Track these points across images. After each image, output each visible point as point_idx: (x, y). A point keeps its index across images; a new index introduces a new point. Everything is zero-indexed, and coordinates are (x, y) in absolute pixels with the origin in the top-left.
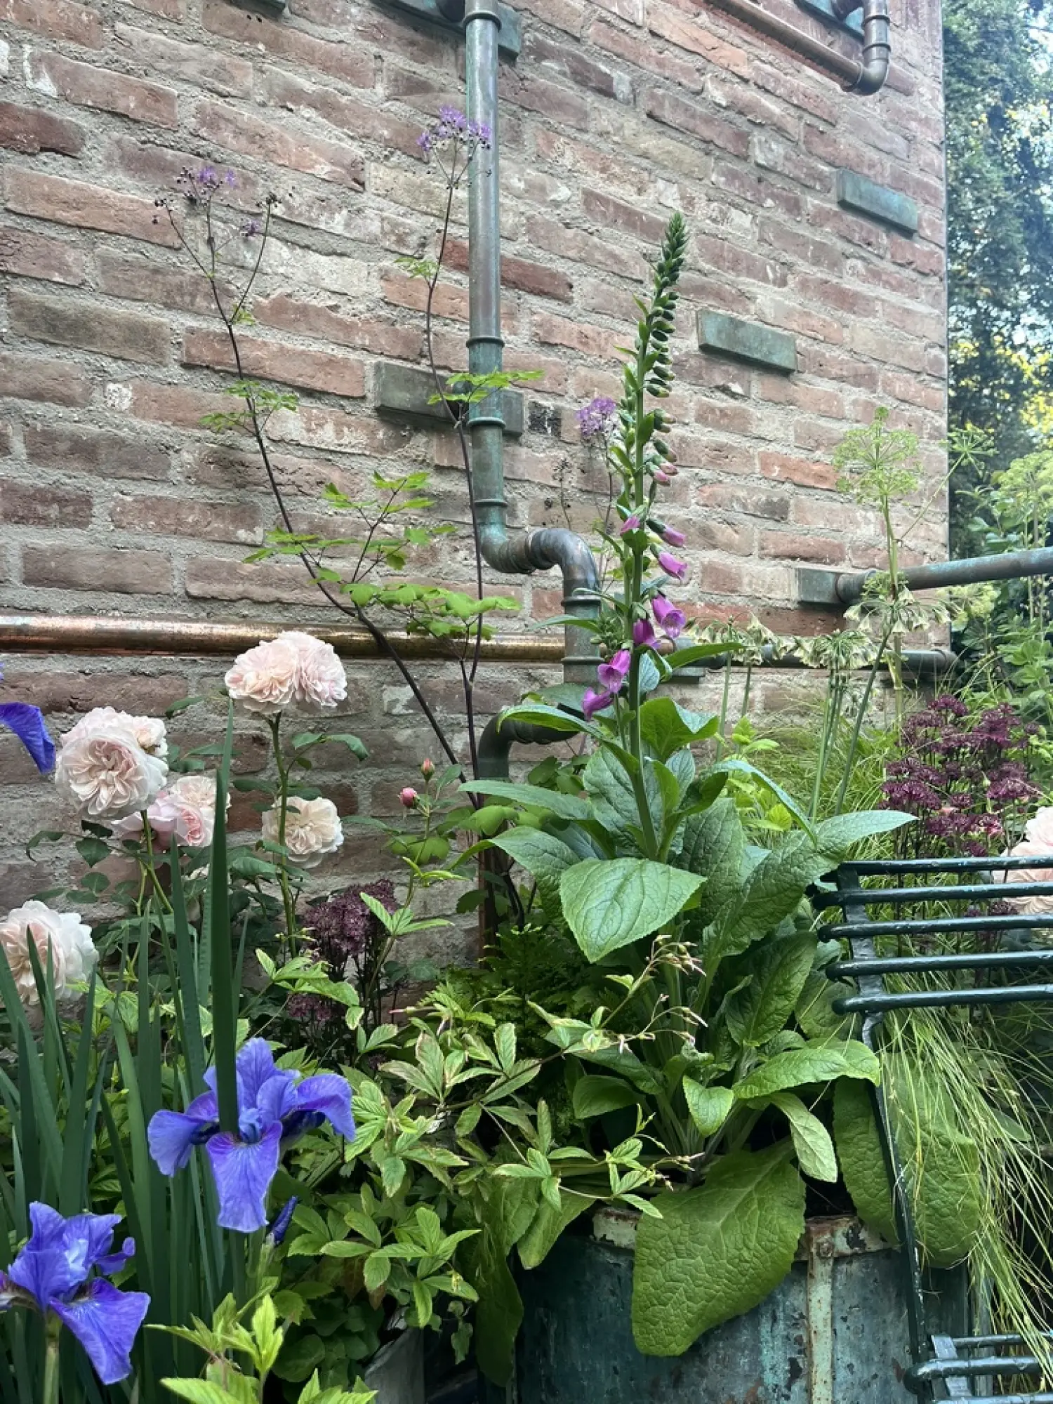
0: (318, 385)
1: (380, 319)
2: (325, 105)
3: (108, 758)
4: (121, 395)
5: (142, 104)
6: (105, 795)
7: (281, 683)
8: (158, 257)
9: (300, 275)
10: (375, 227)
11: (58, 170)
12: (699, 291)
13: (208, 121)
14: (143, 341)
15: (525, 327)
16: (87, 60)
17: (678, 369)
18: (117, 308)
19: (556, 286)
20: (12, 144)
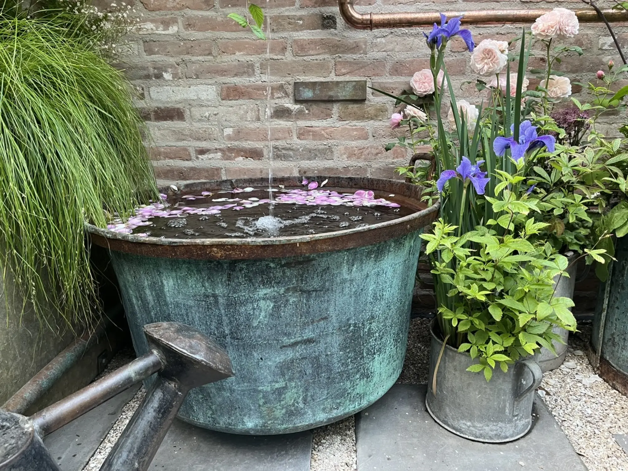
3: (488, 54)
6: (486, 67)
7: (552, 27)
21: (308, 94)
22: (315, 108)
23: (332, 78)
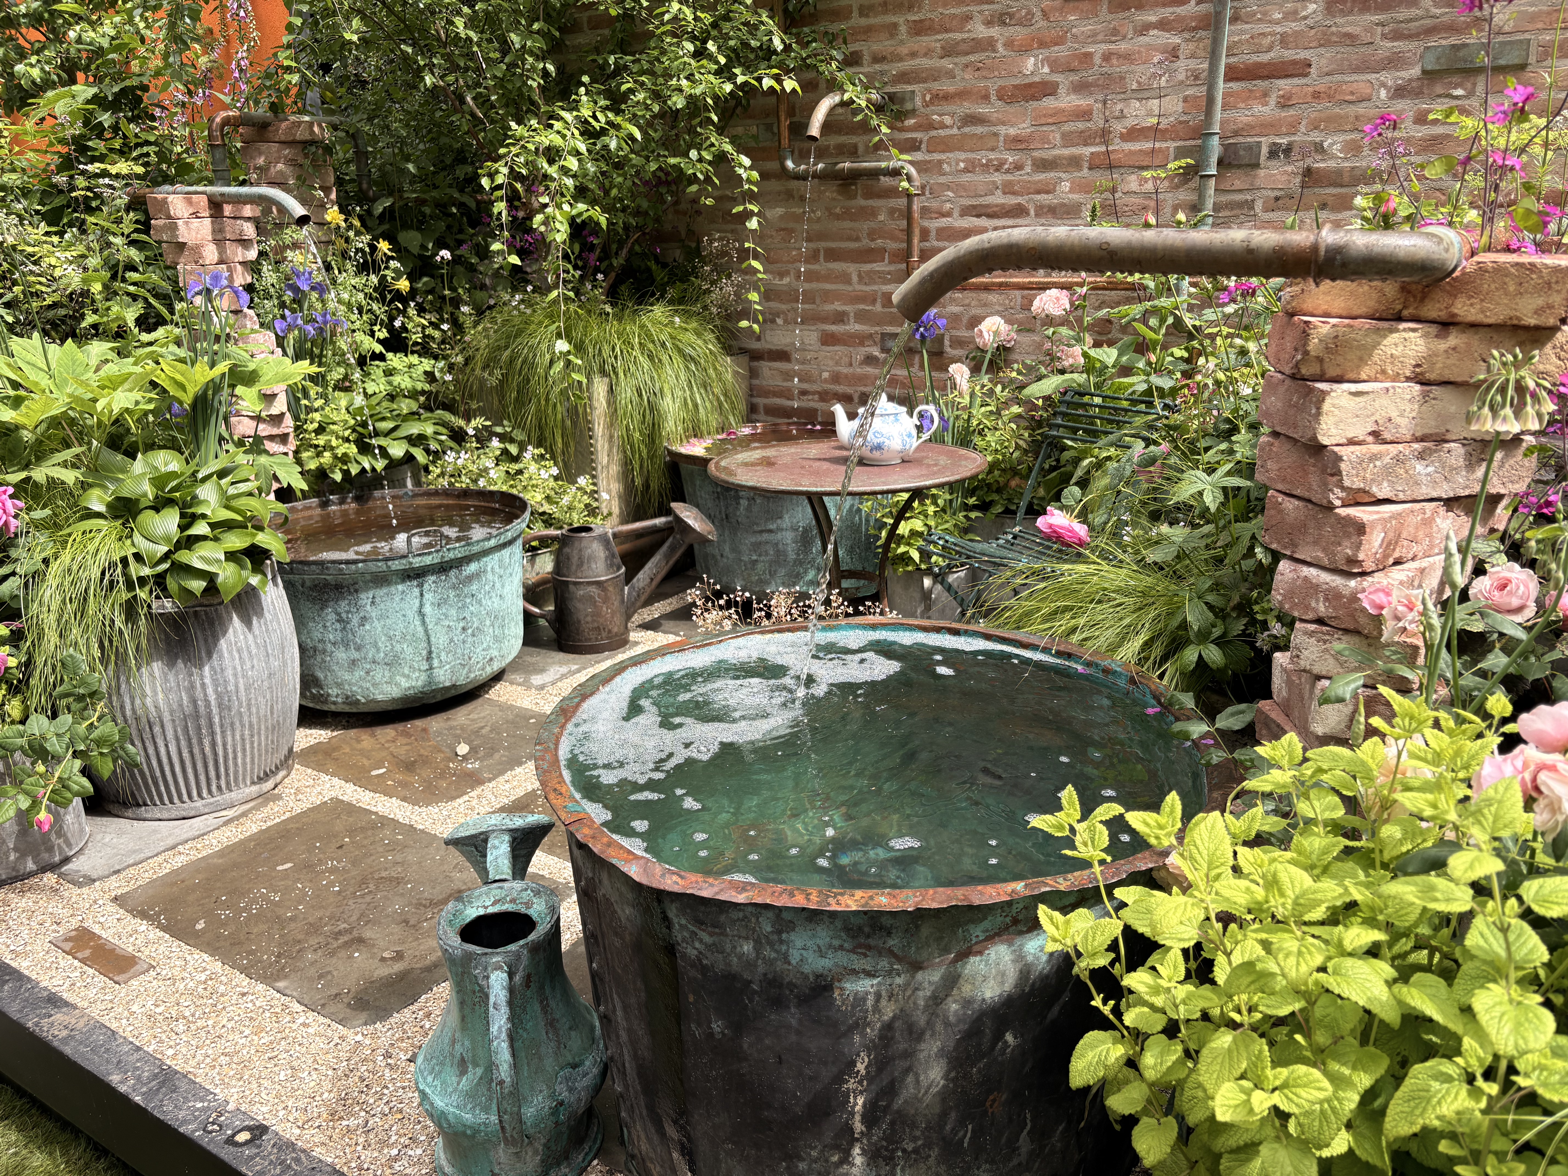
0: (1145, 164)
1: (1181, 122)
2: (1163, 25)
4: (1066, 186)
5: (1081, 62)
8: (1081, 126)
9: (1143, 113)
10: (1181, 76)
11: (1049, 103)
12: (1430, 31)
13: (1107, 57)
14: (1075, 162)
15: (1273, 100)
16: (1061, 52)
17: (1400, 92)
18: (1066, 152)
19: (1301, 69)
20: (1034, 98)
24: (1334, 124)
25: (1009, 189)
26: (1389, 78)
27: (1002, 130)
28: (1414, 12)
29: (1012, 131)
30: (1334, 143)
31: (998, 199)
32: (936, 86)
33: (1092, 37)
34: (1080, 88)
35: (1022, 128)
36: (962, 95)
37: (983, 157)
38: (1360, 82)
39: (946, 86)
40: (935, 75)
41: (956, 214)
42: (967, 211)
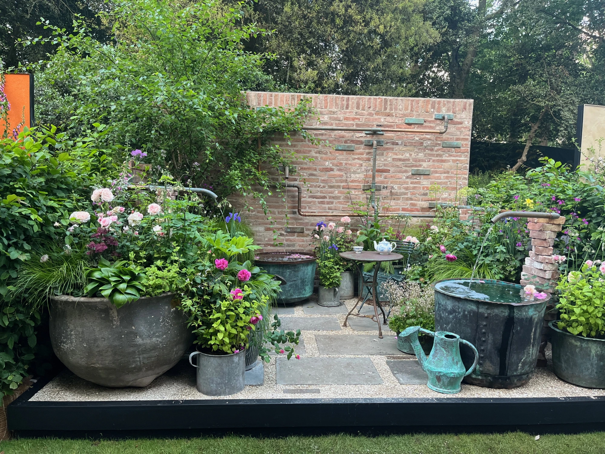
0: (356, 188)
1: (363, 180)
2: (358, 159)
4: (337, 192)
5: (340, 164)
8: (340, 179)
9: (355, 177)
10: (363, 170)
11: (332, 173)
12: (412, 166)
13: (346, 164)
14: (339, 187)
15: (383, 177)
16: (335, 162)
17: (407, 177)
18: (337, 184)
19: (388, 171)
20: (328, 171)
21: (289, 230)
22: (290, 234)
23: (295, 226)
24: (396, 183)
25: (321, 192)
26: (406, 174)
27: (320, 178)
28: (409, 162)
29: (323, 178)
30: (396, 187)
31: (319, 194)
32: (302, 166)
33: (342, 159)
34: (339, 170)
35: (325, 178)
36: (309, 169)
37: (315, 184)
38: (400, 175)
39: (305, 166)
40: (302, 163)
41: (307, 197)
42: (310, 197)
